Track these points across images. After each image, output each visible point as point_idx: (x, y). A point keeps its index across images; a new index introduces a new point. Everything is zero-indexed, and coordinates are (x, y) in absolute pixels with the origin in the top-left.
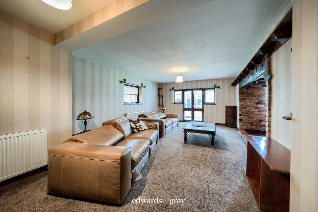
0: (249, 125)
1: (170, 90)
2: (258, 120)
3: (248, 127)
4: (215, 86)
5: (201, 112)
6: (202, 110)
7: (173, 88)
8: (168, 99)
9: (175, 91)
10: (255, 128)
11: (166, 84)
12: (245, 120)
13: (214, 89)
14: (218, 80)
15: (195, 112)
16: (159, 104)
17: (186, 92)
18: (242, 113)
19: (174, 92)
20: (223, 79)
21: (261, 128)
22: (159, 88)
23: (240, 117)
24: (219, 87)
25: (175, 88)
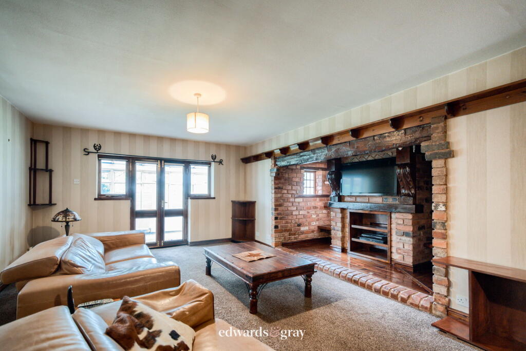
0: (287, 234)
1: (87, 152)
2: (296, 225)
3: (285, 238)
4: (214, 158)
5: (180, 219)
6: (183, 213)
7: (98, 148)
8: (77, 181)
9: (100, 156)
10: (293, 239)
11: (67, 130)
12: (282, 227)
13: (209, 164)
14: (218, 145)
15: (167, 220)
16: (32, 203)
17: (139, 166)
18: (278, 214)
19: (99, 161)
20: (228, 146)
21: (300, 238)
22: (32, 140)
23: (275, 222)
24: (221, 162)
25: (105, 150)
